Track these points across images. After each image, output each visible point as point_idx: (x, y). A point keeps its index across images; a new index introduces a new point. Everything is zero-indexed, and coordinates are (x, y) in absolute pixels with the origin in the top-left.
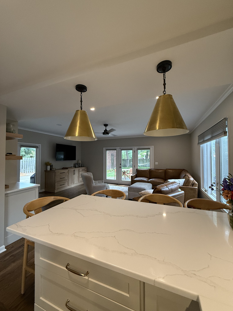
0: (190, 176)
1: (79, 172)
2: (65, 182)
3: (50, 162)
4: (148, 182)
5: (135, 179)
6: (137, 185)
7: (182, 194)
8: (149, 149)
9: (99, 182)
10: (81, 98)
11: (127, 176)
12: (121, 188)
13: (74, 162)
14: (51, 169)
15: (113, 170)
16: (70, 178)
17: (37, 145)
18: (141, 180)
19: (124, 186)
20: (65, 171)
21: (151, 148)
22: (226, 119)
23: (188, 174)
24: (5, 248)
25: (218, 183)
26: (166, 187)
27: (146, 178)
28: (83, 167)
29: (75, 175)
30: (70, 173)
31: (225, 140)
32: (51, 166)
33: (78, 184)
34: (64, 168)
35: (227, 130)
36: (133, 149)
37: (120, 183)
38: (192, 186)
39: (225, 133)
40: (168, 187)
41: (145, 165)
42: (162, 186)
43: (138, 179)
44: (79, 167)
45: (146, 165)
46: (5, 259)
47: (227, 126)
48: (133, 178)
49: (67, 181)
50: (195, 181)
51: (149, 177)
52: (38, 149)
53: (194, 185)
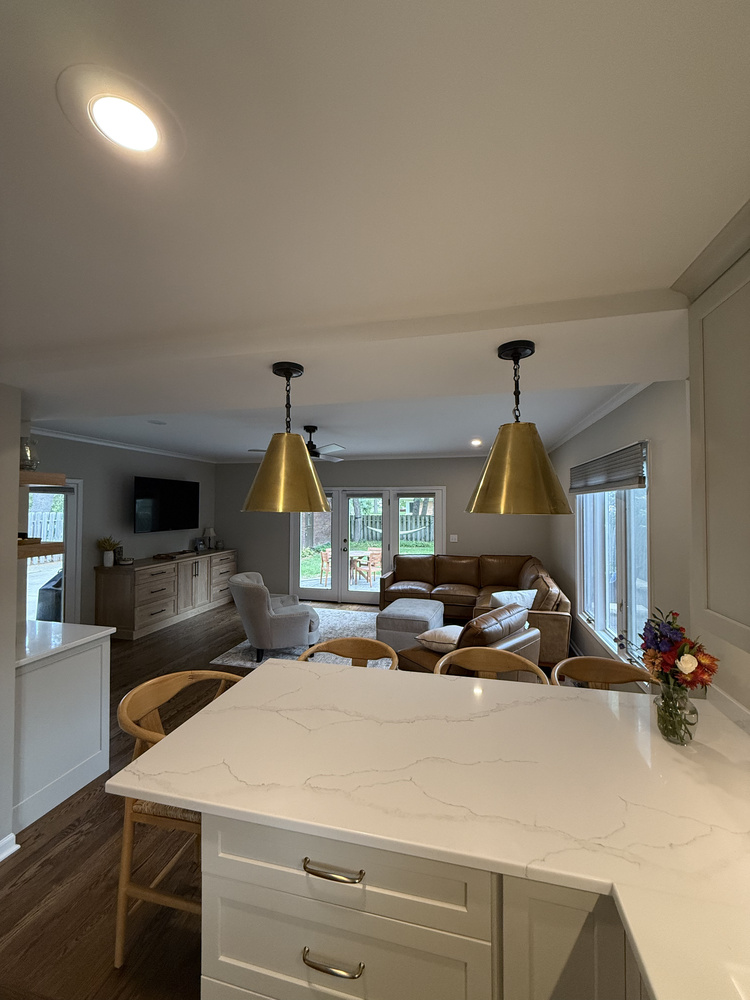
0: (550, 581)
1: (210, 565)
2: (166, 604)
3: (116, 539)
4: (431, 597)
5: (393, 588)
6: (400, 608)
7: (534, 638)
8: (432, 495)
9: (282, 602)
10: (288, 396)
11: (361, 573)
12: (347, 615)
13: (190, 534)
14: (116, 562)
15: (312, 552)
16: (181, 587)
17: (70, 483)
18: (411, 589)
19: (355, 607)
20: (168, 567)
21: (438, 494)
22: (643, 444)
23: (543, 575)
24: (17, 843)
25: (622, 605)
26: (494, 621)
27: (424, 584)
28: (223, 549)
29: (198, 578)
30: (182, 574)
31: (638, 497)
32: (118, 552)
33: (206, 608)
34: (159, 558)
35: (645, 474)
36: (385, 494)
37: (344, 597)
38: (557, 610)
39: (641, 481)
40: (499, 622)
41: (411, 534)
42: (485, 620)
43: (400, 588)
44: (209, 550)
45: (414, 536)
46: (27, 875)
47: (645, 459)
48: (386, 585)
49: (173, 598)
50: (562, 594)
51: (432, 581)
52: (72, 498)
53: (561, 607)
